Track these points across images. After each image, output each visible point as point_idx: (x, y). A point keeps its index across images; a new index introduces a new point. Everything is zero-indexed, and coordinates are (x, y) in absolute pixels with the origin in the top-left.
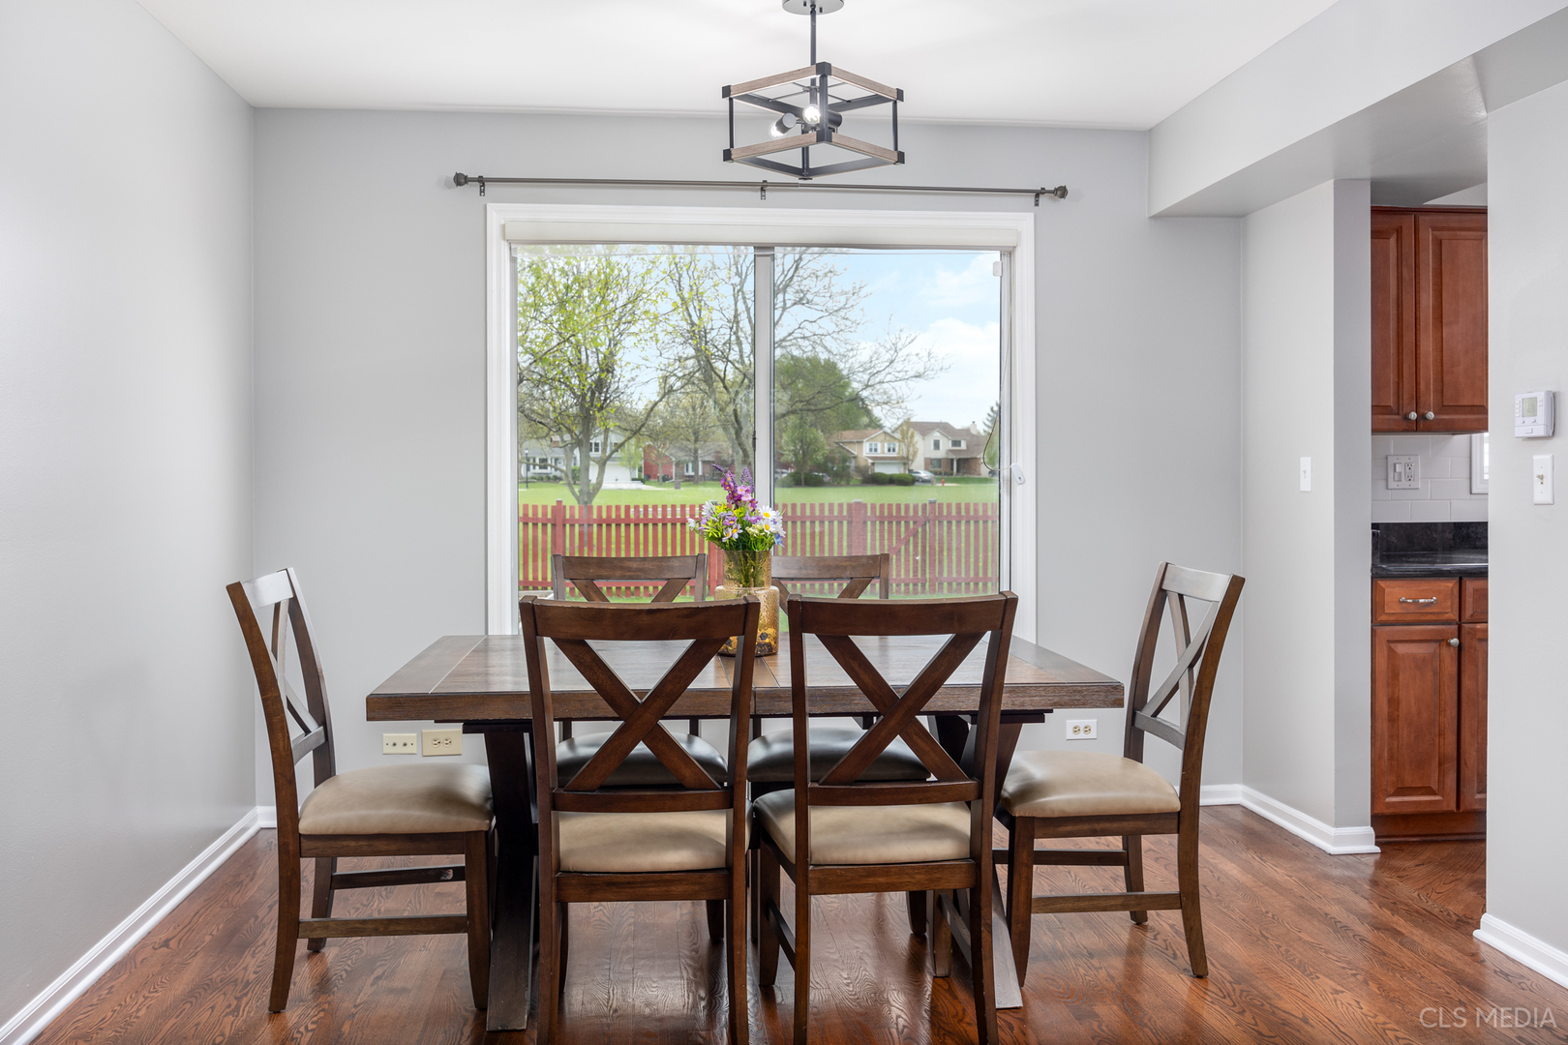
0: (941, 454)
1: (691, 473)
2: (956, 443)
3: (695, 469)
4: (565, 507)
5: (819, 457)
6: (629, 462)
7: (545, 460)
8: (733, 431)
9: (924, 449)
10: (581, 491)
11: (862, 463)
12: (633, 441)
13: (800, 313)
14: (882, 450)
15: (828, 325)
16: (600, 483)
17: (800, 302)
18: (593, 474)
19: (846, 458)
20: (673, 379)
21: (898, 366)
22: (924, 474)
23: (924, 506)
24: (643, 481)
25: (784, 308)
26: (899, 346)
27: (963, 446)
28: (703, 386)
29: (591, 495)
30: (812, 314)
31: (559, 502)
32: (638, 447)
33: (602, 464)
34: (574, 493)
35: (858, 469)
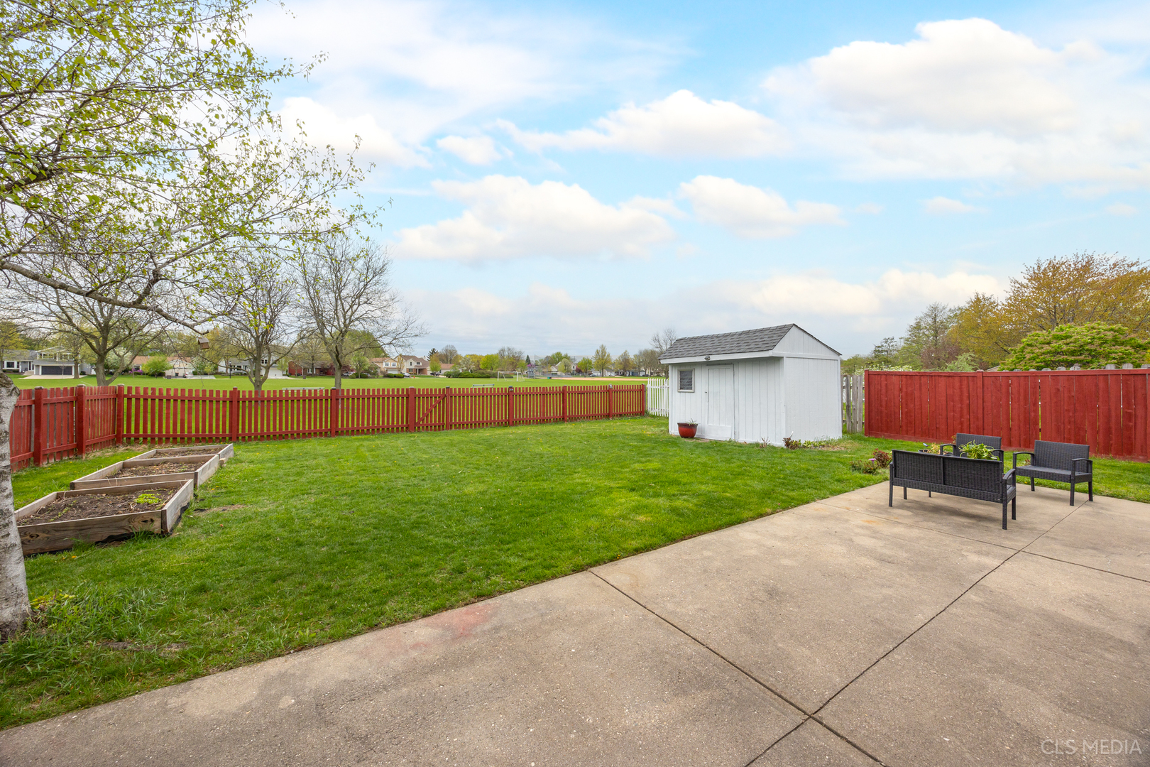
0: (413, 367)
1: (310, 373)
2: (418, 363)
3: (312, 371)
4: (239, 391)
5: (366, 367)
6: (282, 368)
7: (240, 367)
8: (334, 355)
9: (407, 365)
10: (256, 381)
11: (383, 370)
12: (283, 359)
13: (367, 307)
14: (391, 364)
15: (378, 313)
16: (266, 378)
17: (365, 303)
18: (263, 372)
19: (377, 368)
20: (305, 332)
21: (408, 331)
22: (407, 374)
23: (444, 389)
24: (288, 376)
25: (359, 305)
26: (409, 323)
27: (421, 364)
28: (321, 336)
29: (262, 382)
30: (371, 308)
31: (235, 389)
32: (286, 362)
33: (268, 369)
34: (252, 381)
35: (382, 372)
